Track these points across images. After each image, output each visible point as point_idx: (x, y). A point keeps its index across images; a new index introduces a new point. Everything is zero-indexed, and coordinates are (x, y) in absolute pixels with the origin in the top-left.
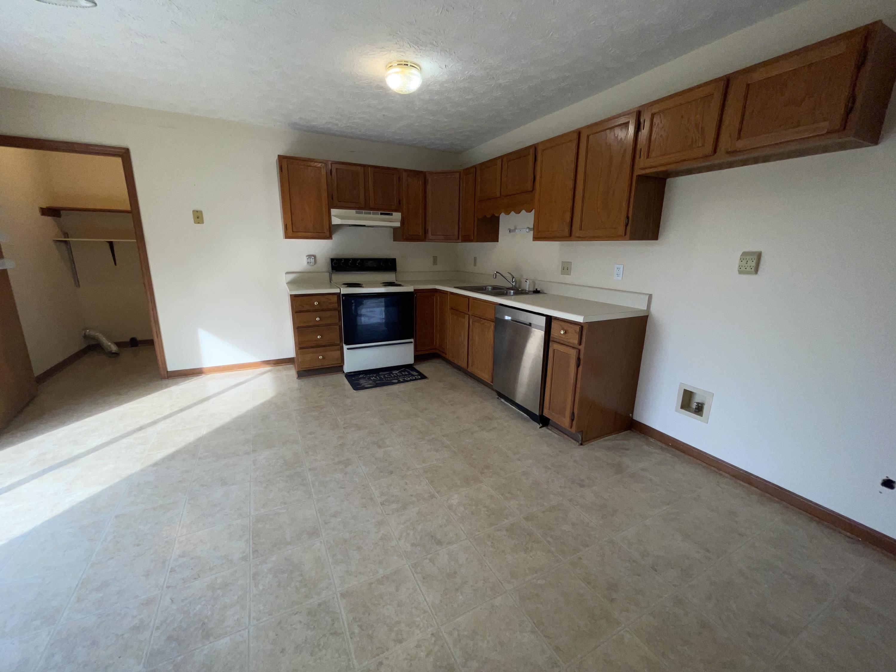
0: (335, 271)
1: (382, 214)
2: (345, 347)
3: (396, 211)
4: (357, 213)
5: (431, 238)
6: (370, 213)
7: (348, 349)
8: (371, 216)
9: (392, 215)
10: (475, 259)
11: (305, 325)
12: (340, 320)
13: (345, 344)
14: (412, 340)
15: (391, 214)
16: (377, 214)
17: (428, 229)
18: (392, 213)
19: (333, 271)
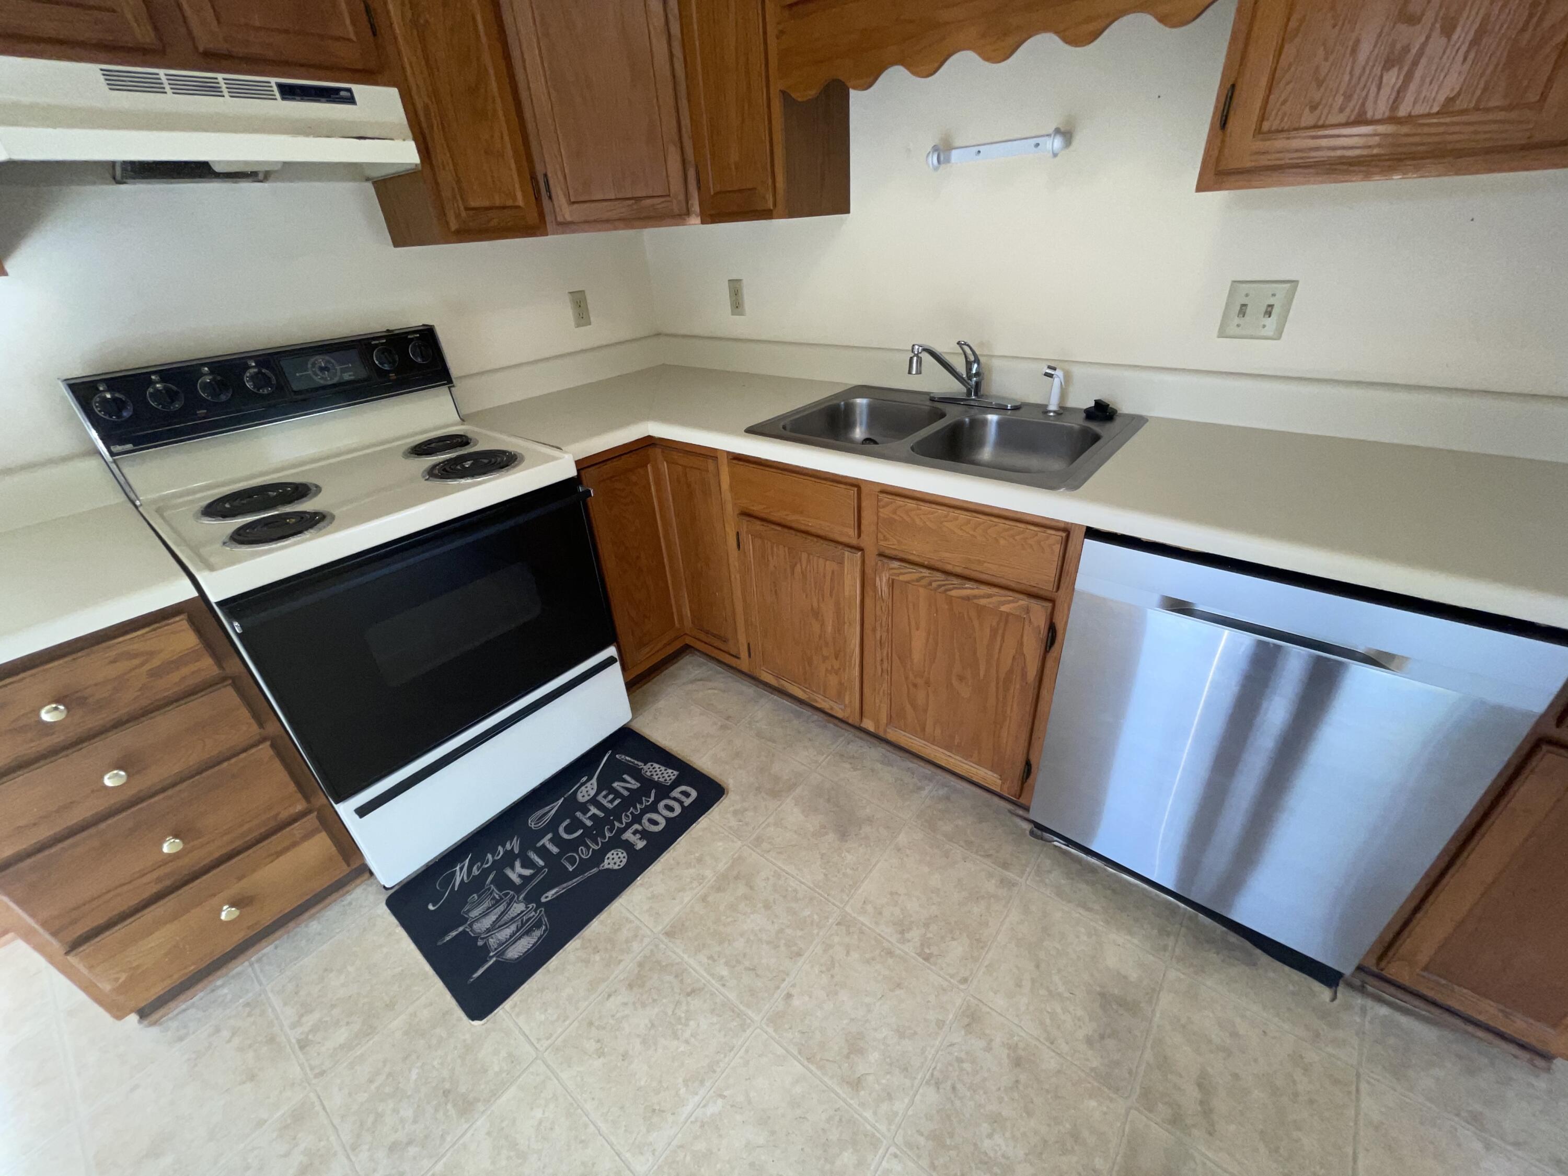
0: (129, 446)
1: (288, 92)
2: (346, 810)
3: (369, 76)
4: (114, 82)
5: (569, 219)
6: (213, 90)
7: (362, 811)
8: (226, 105)
9: (351, 100)
10: (735, 289)
11: (44, 833)
12: (260, 713)
13: (337, 802)
14: (611, 651)
15: (342, 93)
16: (261, 93)
17: (545, 175)
18: (349, 90)
19: (117, 448)
